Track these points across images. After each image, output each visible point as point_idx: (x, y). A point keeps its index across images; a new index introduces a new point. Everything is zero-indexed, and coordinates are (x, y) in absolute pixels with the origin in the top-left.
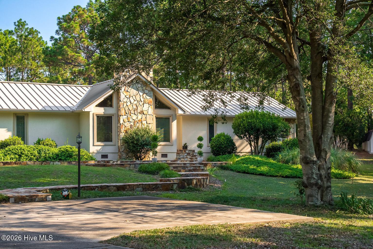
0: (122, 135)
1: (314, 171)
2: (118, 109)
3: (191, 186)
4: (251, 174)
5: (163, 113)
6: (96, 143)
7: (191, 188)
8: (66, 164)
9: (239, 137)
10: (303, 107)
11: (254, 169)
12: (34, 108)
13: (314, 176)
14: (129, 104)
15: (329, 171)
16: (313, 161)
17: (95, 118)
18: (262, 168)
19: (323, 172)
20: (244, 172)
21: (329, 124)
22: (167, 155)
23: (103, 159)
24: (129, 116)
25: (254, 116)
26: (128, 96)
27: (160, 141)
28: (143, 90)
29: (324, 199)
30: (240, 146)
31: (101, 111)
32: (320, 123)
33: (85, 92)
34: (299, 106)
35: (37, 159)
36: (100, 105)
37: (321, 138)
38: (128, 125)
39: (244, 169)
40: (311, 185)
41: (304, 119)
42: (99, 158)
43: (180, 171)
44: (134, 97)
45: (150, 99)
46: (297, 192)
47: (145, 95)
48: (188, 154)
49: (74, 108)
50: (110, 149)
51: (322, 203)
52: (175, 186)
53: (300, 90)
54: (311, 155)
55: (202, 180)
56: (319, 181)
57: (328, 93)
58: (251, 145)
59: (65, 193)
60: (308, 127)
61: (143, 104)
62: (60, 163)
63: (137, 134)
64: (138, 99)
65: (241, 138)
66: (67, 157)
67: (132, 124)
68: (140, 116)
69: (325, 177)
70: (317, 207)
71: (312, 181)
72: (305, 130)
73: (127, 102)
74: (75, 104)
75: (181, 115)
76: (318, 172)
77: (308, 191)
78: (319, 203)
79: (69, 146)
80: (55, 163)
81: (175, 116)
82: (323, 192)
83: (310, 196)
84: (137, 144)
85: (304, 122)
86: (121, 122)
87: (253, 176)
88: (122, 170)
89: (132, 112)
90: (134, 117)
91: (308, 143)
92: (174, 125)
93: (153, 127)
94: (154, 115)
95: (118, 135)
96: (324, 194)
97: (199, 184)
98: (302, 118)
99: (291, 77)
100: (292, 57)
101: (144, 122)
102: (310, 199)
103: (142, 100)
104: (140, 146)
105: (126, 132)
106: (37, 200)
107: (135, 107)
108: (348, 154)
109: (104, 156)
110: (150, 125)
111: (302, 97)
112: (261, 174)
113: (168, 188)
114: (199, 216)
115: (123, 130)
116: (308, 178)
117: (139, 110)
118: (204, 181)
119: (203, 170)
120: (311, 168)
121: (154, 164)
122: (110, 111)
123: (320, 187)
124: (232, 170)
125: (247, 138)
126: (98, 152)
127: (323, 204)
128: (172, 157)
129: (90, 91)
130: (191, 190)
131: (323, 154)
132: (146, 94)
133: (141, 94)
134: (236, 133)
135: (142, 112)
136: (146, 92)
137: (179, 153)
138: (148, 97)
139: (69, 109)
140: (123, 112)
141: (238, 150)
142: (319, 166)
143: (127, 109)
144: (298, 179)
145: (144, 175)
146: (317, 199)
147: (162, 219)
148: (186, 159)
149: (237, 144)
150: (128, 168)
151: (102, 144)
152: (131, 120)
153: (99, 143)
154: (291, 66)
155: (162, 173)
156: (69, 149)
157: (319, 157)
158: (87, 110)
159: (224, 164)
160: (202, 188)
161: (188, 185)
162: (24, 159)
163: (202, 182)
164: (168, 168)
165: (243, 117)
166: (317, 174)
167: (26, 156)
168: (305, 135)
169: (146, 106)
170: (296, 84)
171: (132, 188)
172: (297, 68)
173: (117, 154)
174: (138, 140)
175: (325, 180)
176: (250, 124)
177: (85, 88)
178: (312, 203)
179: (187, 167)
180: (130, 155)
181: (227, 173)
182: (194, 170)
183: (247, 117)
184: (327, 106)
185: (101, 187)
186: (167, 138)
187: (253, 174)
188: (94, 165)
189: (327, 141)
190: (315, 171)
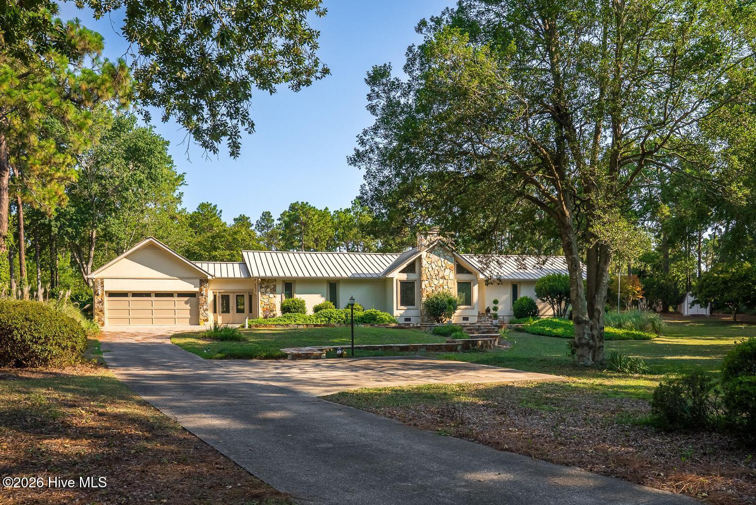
0: (424, 299)
1: (585, 331)
2: (420, 274)
3: (476, 347)
4: (547, 335)
5: (464, 277)
6: (400, 307)
7: (475, 349)
8: (368, 326)
9: (541, 300)
10: (575, 266)
11: (549, 331)
12: (344, 275)
13: (586, 336)
14: (430, 269)
15: (602, 331)
16: (585, 321)
17: (399, 283)
18: (559, 330)
19: (595, 333)
20: (539, 334)
21: (603, 283)
22: (468, 318)
23: (406, 322)
24: (431, 281)
25: (556, 279)
26: (429, 262)
27: (459, 305)
28: (444, 256)
29: (596, 359)
30: (542, 309)
31: (404, 277)
32: (594, 282)
33: (394, 260)
34: (572, 265)
35: (344, 322)
36: (403, 271)
37: (594, 297)
38: (429, 290)
39: (539, 331)
40: (582, 345)
41: (577, 278)
42: (402, 321)
43: (473, 333)
44: (435, 263)
45: (451, 264)
46: (569, 352)
47: (446, 261)
48: (490, 317)
49: (381, 275)
50: (413, 313)
51: (593, 362)
52: (459, 348)
53: (572, 249)
54: (583, 315)
55: (489, 342)
56: (591, 341)
57: (603, 251)
58: (554, 309)
59: (339, 352)
60: (581, 286)
61: (445, 269)
62: (363, 326)
63: (437, 299)
64: (440, 265)
65: (544, 301)
66: (372, 320)
67: (434, 288)
68: (441, 281)
69: (598, 337)
70: (587, 367)
71: (584, 341)
72: (577, 290)
73: (428, 268)
74: (382, 271)
75: (482, 279)
76: (590, 332)
77: (579, 351)
78: (590, 362)
79: (374, 310)
80: (359, 326)
81: (477, 281)
82: (594, 352)
83: (581, 356)
84: (437, 308)
85: (577, 281)
86: (423, 287)
87: (547, 338)
88: (418, 332)
89: (434, 277)
90: (436, 282)
91: (580, 303)
92: (475, 289)
93: (454, 292)
94: (456, 280)
95: (421, 300)
96: (596, 354)
97: (485, 345)
98: (575, 277)
99: (564, 236)
100: (564, 214)
101: (446, 287)
102: (581, 359)
103: (444, 265)
104: (440, 309)
105: (428, 296)
106: (312, 357)
107: (436, 272)
108: (652, 316)
109: (408, 319)
110: (451, 290)
111: (575, 256)
112: (557, 336)
113: (451, 349)
114: (448, 375)
115: (424, 294)
116: (580, 339)
117: (441, 275)
118: (491, 342)
119: (496, 332)
120: (583, 329)
121: (448, 326)
122: (413, 277)
123: (591, 347)
124: (527, 332)
125: (550, 301)
126: (401, 316)
127: (593, 364)
128: (473, 320)
129: (398, 259)
130: (475, 351)
131: (596, 314)
132: (448, 260)
133: (443, 260)
134: (539, 296)
135: (443, 278)
136: (448, 257)
137: (480, 315)
138: (449, 263)
139: (376, 276)
140: (424, 277)
141: (540, 314)
142: (591, 326)
143: (428, 274)
144: (570, 340)
145: (438, 337)
146: (588, 359)
147: (408, 377)
148: (487, 322)
149: (540, 307)
150: (423, 331)
151: (405, 308)
152: (433, 285)
153: (403, 307)
154: (564, 225)
155: (453, 334)
156: (373, 313)
157: (591, 316)
158: (390, 276)
159: (520, 327)
160: (488, 350)
161: (473, 346)
162: (332, 322)
163: (489, 343)
164: (461, 330)
165: (545, 280)
166: (589, 334)
167: (335, 318)
168: (577, 295)
169: (448, 271)
170: (568, 242)
171: (416, 348)
172: (569, 226)
173: (419, 318)
174: (438, 304)
175: (597, 340)
176: (551, 287)
177: (395, 256)
178: (582, 363)
179: (481, 330)
180: (432, 318)
181: (521, 335)
182: (488, 332)
183: (549, 280)
184: (601, 265)
185: (385, 347)
186: (468, 301)
187: (549, 336)
188: (393, 328)
189: (600, 300)
190: (587, 330)
